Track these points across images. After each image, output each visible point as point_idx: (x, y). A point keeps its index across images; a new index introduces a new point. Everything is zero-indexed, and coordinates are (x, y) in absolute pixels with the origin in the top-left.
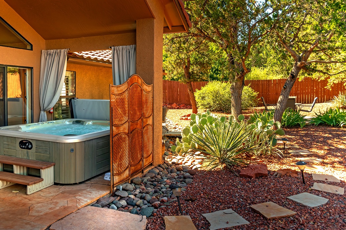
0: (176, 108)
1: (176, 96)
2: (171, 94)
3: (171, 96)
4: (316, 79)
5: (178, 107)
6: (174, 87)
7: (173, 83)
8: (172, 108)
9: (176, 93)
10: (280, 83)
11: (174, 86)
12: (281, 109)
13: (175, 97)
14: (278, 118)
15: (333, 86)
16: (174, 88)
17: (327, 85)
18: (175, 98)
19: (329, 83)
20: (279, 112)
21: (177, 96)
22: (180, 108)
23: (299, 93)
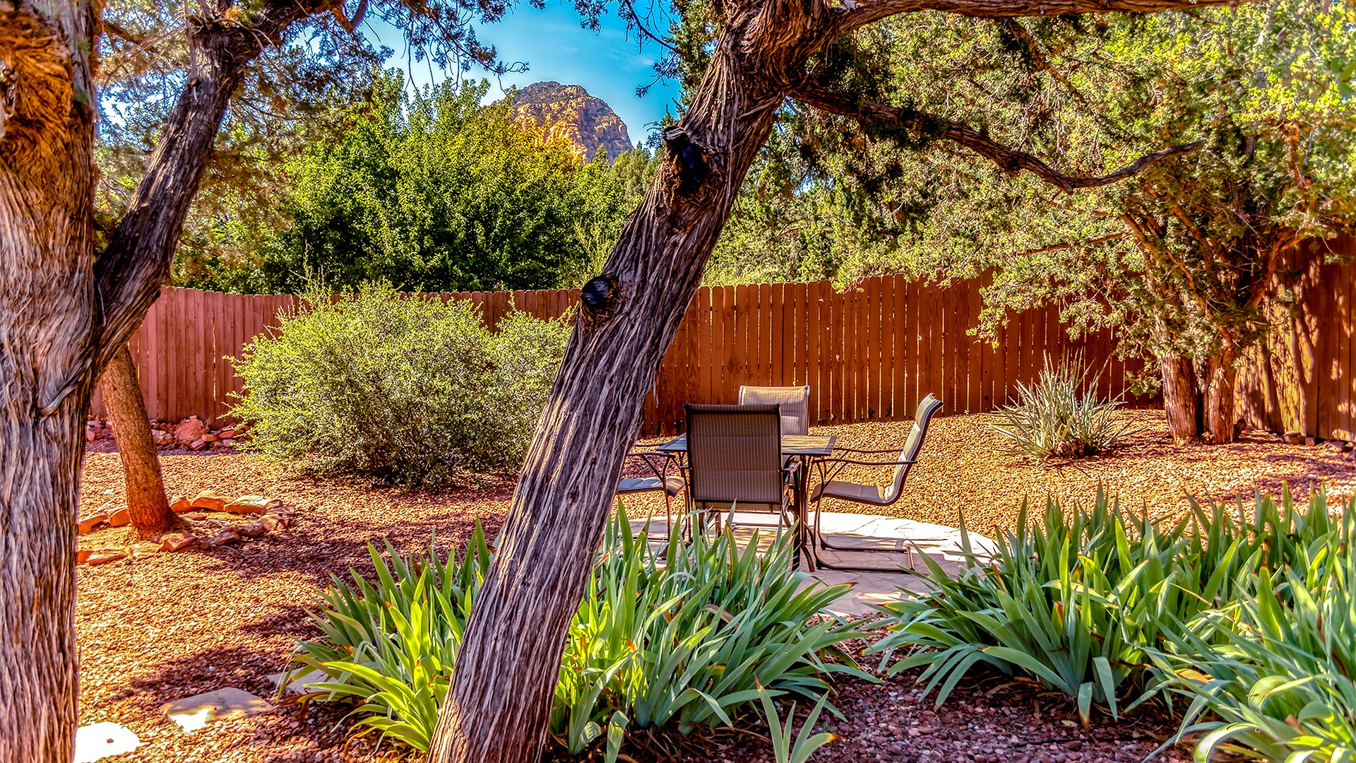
0: (194, 445)
1: (200, 377)
2: (172, 366)
3: (173, 375)
4: (923, 278)
5: (204, 438)
6: (187, 327)
7: (181, 299)
8: (177, 447)
9: (201, 357)
10: (748, 307)
11: (191, 317)
12: (534, 580)
13: (197, 384)
14: (498, 693)
15: (1004, 323)
16: (191, 331)
17: (980, 317)
18: (192, 385)
19: (989, 311)
20: (511, 617)
21: (206, 377)
22: (217, 444)
23: (840, 363)
